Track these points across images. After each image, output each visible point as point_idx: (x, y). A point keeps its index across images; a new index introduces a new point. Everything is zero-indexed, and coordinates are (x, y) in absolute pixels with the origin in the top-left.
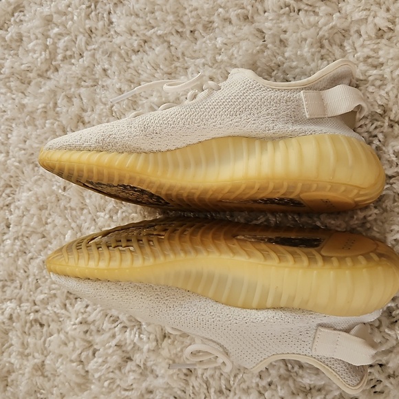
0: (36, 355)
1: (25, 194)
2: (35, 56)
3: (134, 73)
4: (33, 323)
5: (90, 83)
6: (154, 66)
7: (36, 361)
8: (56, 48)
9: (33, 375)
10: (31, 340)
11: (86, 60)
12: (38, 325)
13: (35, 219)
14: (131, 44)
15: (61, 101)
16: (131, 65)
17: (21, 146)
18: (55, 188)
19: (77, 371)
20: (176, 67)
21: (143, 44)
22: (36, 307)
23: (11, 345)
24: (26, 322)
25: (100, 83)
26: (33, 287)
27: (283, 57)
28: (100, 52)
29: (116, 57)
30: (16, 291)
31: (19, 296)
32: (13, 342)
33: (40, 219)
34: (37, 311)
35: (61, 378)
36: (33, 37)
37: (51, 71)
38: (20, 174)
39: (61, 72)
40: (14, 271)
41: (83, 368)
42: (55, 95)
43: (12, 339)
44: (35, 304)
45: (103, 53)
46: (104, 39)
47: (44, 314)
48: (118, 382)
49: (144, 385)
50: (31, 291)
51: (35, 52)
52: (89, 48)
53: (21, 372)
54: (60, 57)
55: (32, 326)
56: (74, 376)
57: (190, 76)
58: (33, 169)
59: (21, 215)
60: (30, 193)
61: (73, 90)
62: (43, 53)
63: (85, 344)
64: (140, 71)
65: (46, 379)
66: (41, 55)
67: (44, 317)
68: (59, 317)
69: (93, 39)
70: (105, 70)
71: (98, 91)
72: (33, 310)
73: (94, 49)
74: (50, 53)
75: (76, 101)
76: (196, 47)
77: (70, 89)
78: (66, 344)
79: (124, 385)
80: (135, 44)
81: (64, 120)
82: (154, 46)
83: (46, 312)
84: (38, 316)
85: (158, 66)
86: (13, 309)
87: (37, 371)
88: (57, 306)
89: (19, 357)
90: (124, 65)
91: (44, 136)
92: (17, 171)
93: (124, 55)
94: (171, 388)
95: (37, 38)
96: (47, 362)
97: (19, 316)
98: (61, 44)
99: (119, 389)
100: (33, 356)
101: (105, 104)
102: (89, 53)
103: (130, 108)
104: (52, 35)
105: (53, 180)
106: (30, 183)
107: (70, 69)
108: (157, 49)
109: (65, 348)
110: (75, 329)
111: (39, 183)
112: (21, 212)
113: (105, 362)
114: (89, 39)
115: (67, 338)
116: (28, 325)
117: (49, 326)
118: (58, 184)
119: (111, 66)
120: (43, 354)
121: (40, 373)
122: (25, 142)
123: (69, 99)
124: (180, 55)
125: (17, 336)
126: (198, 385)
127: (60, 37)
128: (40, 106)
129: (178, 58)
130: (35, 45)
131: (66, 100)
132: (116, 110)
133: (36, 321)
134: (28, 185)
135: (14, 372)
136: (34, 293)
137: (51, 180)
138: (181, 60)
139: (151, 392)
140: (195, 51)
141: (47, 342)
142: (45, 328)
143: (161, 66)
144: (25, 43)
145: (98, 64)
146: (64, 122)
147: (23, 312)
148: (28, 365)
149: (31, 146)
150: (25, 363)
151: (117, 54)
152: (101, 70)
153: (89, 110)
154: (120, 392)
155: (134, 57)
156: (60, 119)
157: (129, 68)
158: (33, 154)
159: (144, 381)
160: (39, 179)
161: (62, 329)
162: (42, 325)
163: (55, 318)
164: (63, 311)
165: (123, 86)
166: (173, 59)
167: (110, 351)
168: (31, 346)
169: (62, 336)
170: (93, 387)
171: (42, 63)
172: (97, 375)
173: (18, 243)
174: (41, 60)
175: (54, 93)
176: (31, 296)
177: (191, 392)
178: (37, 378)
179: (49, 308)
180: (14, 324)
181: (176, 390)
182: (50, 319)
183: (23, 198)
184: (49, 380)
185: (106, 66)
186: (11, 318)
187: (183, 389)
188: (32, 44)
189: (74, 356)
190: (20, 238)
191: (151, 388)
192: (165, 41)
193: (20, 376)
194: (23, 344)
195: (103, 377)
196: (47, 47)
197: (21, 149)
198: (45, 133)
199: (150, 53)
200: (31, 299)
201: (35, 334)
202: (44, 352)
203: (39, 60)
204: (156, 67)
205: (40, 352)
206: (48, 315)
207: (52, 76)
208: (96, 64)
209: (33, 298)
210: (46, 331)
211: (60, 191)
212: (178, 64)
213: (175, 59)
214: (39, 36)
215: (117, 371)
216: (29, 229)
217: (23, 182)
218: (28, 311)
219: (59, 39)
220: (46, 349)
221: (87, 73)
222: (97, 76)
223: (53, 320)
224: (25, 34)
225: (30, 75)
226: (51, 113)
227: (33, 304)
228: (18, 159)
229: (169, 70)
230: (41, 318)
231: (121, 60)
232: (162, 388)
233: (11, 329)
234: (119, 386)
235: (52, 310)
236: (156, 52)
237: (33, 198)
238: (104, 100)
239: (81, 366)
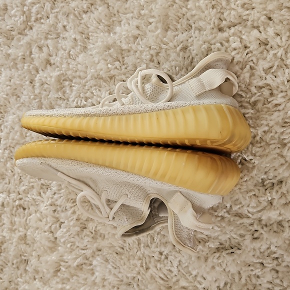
0: (21, 229)
1: (11, 117)
2: (16, 19)
3: (85, 27)
4: (18, 207)
5: (54, 36)
6: (98, 21)
7: (21, 233)
8: (31, 13)
9: (19, 243)
10: (17, 219)
11: (51, 20)
12: (22, 209)
13: (18, 134)
14: (82, 7)
15: (35, 50)
16: (82, 21)
17: (8, 83)
19: (49, 238)
20: (113, 21)
21: (90, 6)
22: (20, 196)
23: (4, 224)
24: (13, 207)
25: (61, 35)
26: (17, 182)
27: (187, 8)
28: (61, 14)
29: (72, 16)
30: (6, 186)
31: (8, 189)
32: (5, 222)
33: (21, 134)
34: (21, 199)
35: (38, 243)
36: (14, 6)
37: (28, 29)
38: (8, 104)
39: (34, 29)
40: (5, 171)
41: (53, 236)
42: (30, 47)
43: (4, 220)
44: (19, 194)
45: (63, 14)
46: (63, 4)
47: (25, 201)
48: (77, 244)
49: (95, 245)
50: (16, 185)
51: (16, 16)
52: (53, 11)
53: (10, 242)
54: (33, 19)
55: (17, 209)
56: (47, 242)
57: (123, 26)
58: (16, 99)
59: (8, 132)
60: (14, 116)
61: (42, 42)
62: (22, 17)
63: (54, 219)
64: (89, 26)
65: (28, 246)
66: (20, 18)
67: (26, 203)
68: (36, 202)
69: (56, 5)
70: (64, 27)
71: (60, 41)
72: (18, 198)
73: (57, 12)
74: (26, 17)
75: (45, 49)
76: (127, 6)
77: (41, 41)
78: (41, 221)
79: (81, 246)
80: (85, 7)
81: (37, 63)
82: (97, 7)
83: (27, 199)
84: (22, 202)
85: (101, 21)
86: (5, 199)
87: (21, 240)
88: (35, 194)
89: (9, 232)
90: (78, 22)
91: (23, 76)
92: (6, 101)
93: (77, 15)
94: (113, 246)
95: (17, 7)
96: (28, 233)
97: (8, 203)
98: (34, 10)
99: (78, 248)
100: (19, 231)
101: (65, 50)
102: (53, 15)
103: (82, 52)
104: (27, 4)
105: (30, 106)
106: (14, 109)
107: (40, 27)
108: (100, 9)
109: (40, 223)
110: (47, 209)
111: (21, 108)
112: (8, 130)
113: (68, 231)
114: (53, 5)
115: (42, 216)
116: (15, 209)
117: (29, 209)
119: (69, 23)
120: (25, 229)
121: (23, 242)
122: (10, 80)
123: (40, 48)
124: (116, 13)
125: (8, 217)
126: (132, 242)
127: (32, 5)
128: (20, 54)
129: (115, 15)
130: (15, 12)
131: (38, 48)
132: (72, 53)
133: (20, 206)
134: (13, 111)
135: (5, 242)
136: (18, 186)
137: (29, 106)
138: (117, 16)
139: (100, 250)
140: (126, 9)
141: (28, 220)
142: (26, 211)
143: (103, 21)
144: (9, 11)
145: (60, 22)
146: (37, 65)
147: (11, 200)
148: (15, 236)
149: (15, 83)
150: (13, 235)
151: (72, 14)
152: (62, 27)
153: (54, 54)
154: (79, 251)
155: (84, 16)
156: (34, 63)
157: (81, 24)
158: (16, 89)
159: (95, 243)
160: (21, 106)
161: (38, 210)
162: (24, 209)
163: (33, 202)
164: (39, 197)
165: (77, 36)
166: (111, 15)
167: (71, 223)
168: (17, 223)
169: (38, 215)
170: (59, 248)
171: (21, 24)
172: (62, 240)
173: (7, 152)
174: (20, 21)
175: (29, 45)
176: (16, 188)
177: (128, 247)
178: (21, 245)
179: (29, 196)
180: (5, 209)
181: (117, 248)
182: (30, 204)
183: (10, 120)
184: (30, 246)
185: (65, 23)
186: (3, 205)
187: (122, 246)
188: (13, 11)
189: (47, 228)
190: (8, 148)
191: (100, 247)
192: (106, 3)
193: (10, 245)
194: (11, 223)
195: (67, 241)
196: (24, 12)
197: (7, 86)
198: (24, 73)
199: (95, 12)
200: (16, 191)
201: (20, 215)
202: (26, 226)
203: (19, 21)
204: (99, 22)
205: (23, 227)
206: (28, 201)
207: (28, 33)
208: (58, 22)
209: (18, 190)
210: (28, 212)
212: (115, 19)
213: (113, 15)
214: (19, 5)
215: (76, 237)
216: (14, 142)
217: (9, 109)
218: (15, 199)
219: (33, 7)
220: (27, 224)
221: (52, 29)
222: (59, 31)
223: (32, 205)
224: (9, 4)
225: (13, 33)
226: (28, 59)
228: (6, 93)
229: (109, 23)
230: (24, 204)
231: (76, 18)
232: (107, 247)
233: (3, 213)
234: (78, 247)
235: (31, 197)
236: (99, 11)
237: (16, 119)
238: (64, 47)
239: (52, 234)
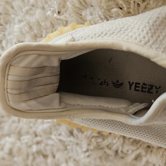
4: (36, 155)
12: (41, 157)
18: (49, 13)
22: (38, 139)
24: (28, 155)
30: (15, 125)
31: (18, 130)
34: (39, 143)
38: (10, 9)
44: (36, 136)
47: (47, 145)
55: (34, 159)
60: (22, 24)
67: (48, 148)
83: (50, 142)
84: (42, 147)
86: (13, 144)
88: (63, 133)
97: (20, 149)
106: (22, 14)
110: (88, 156)
111: (32, 12)
116: (31, 158)
117: (54, 157)
118: (52, 9)
133: (39, 152)
134: (19, 18)
136: (34, 124)
142: (50, 160)
160: (31, 9)
161: (70, 158)
162: (45, 156)
176: (31, 128)
179: (53, 137)
180: (15, 159)
182: (55, 149)
186: (11, 153)
200: (31, 131)
206: (52, 145)
209: (34, 129)
211: (55, 15)
217: (13, 16)
218: (30, 143)
223: (58, 150)
227: (34, 135)
230: (45, 150)
235: (57, 139)
237: (26, 28)
